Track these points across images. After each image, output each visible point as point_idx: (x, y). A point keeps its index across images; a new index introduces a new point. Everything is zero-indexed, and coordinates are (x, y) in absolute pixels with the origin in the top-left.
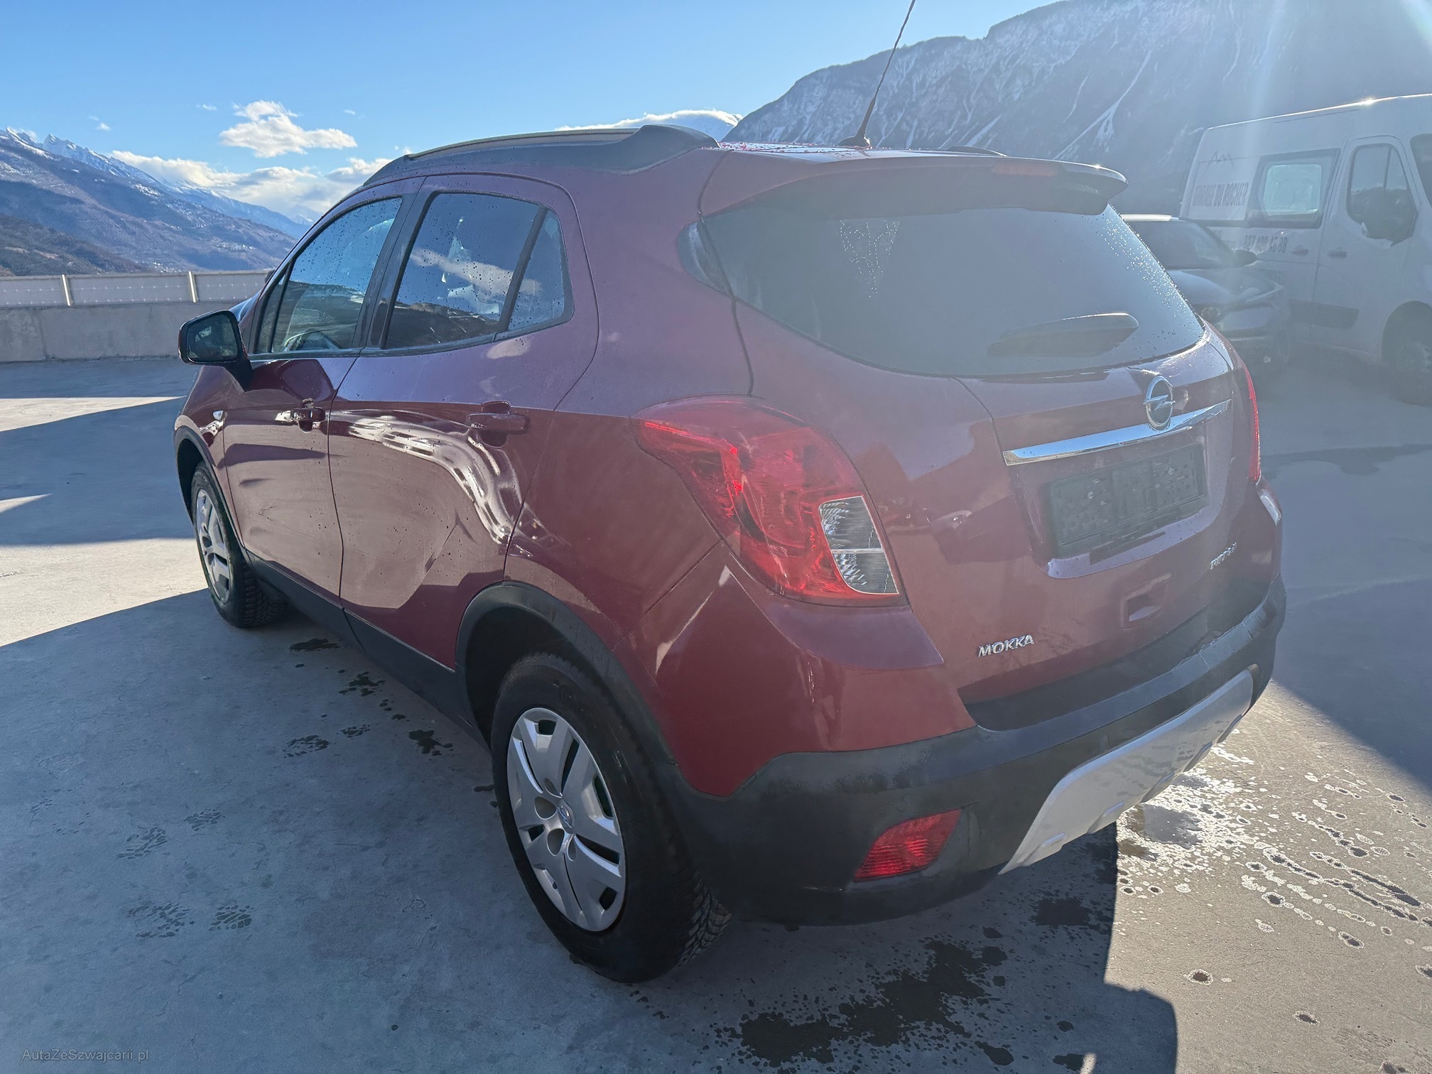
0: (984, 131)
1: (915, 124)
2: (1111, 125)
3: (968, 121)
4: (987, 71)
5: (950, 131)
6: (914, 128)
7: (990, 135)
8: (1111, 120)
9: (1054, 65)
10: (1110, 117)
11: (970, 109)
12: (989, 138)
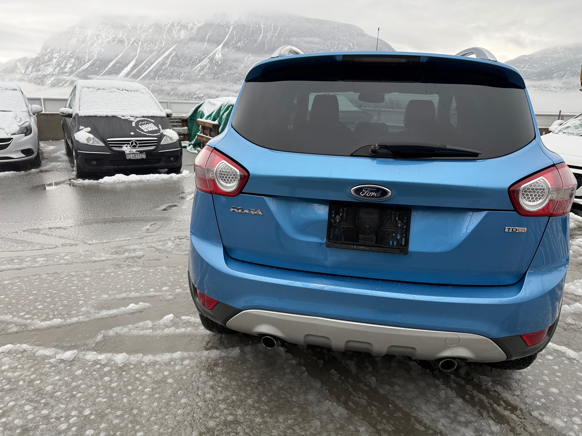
0: (170, 50)
1: (140, 44)
2: (220, 53)
3: (163, 45)
4: (169, 25)
5: (156, 48)
6: (140, 46)
7: (173, 52)
8: (220, 51)
9: (195, 27)
10: (220, 50)
11: (164, 41)
12: (173, 53)
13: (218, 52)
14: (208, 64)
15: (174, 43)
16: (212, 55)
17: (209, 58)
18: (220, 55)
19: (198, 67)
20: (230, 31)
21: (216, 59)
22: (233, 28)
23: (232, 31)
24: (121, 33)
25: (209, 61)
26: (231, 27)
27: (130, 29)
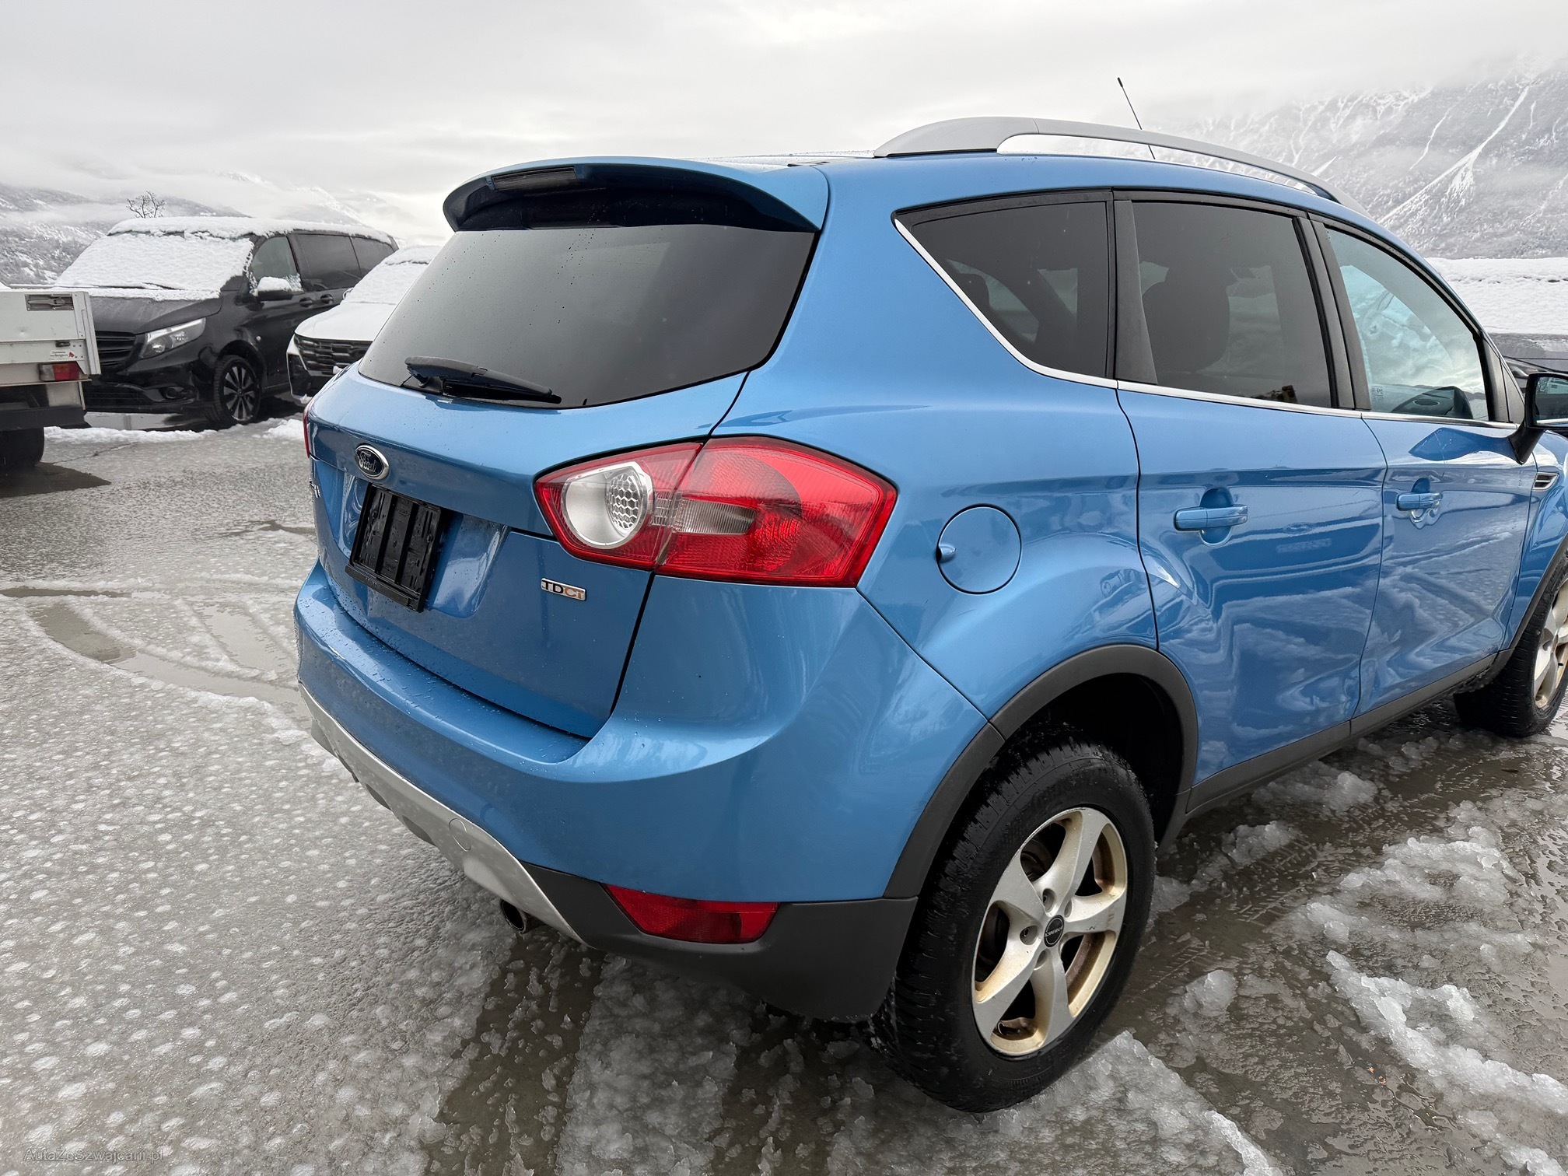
16: (1440, 182)
18: (1469, 179)
22: (1530, 94)
25: (1426, 201)
26: (1522, 90)
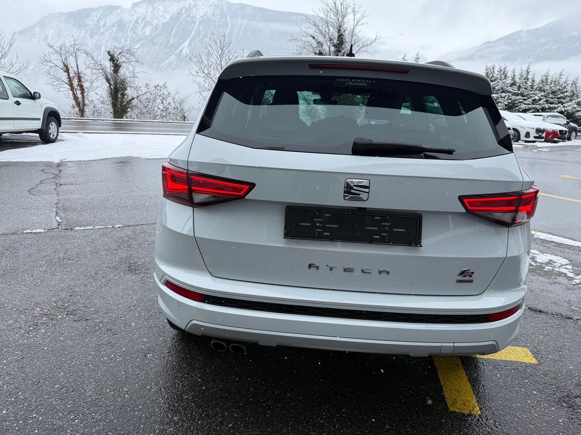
13: (185, 48)
14: (176, 60)
15: (139, 41)
17: (176, 55)
19: (166, 64)
20: (196, 26)
21: (183, 55)
23: (199, 26)
24: (84, 32)
27: (93, 27)
